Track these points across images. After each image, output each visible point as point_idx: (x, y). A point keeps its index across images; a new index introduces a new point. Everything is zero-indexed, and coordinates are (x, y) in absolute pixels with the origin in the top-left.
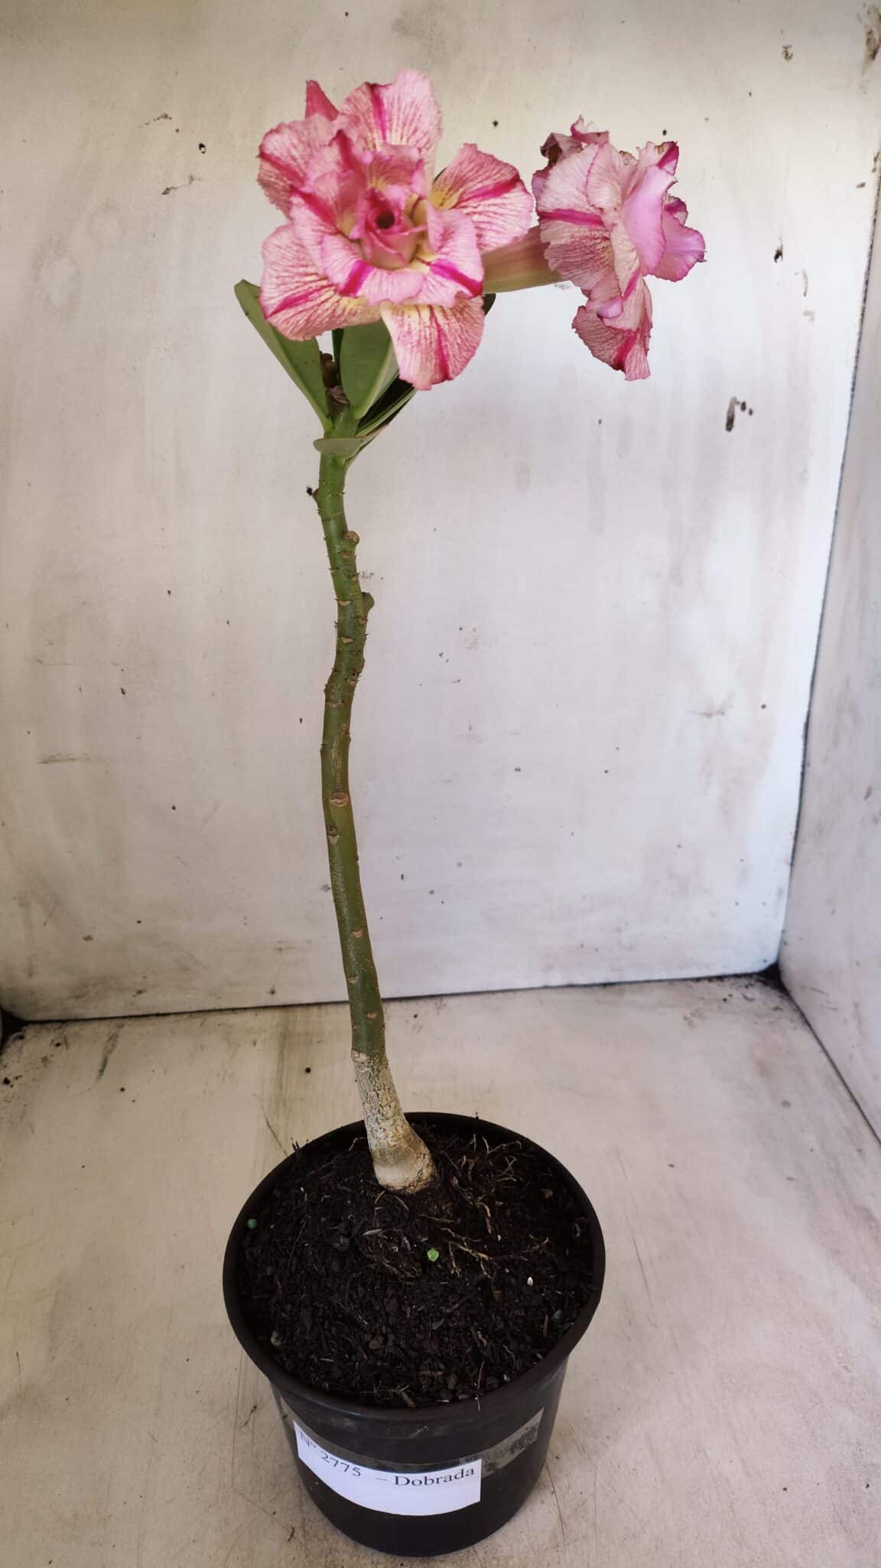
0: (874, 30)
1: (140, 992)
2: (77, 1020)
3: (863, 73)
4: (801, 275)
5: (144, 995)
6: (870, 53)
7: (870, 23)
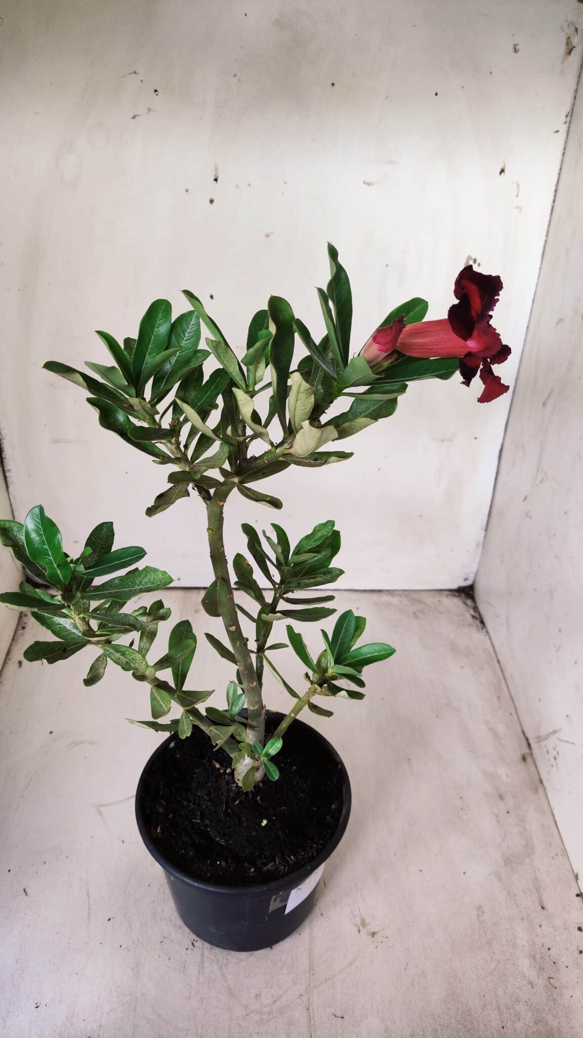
0: (571, 36)
3: (562, 63)
4: (516, 185)
6: (568, 51)
7: (569, 32)
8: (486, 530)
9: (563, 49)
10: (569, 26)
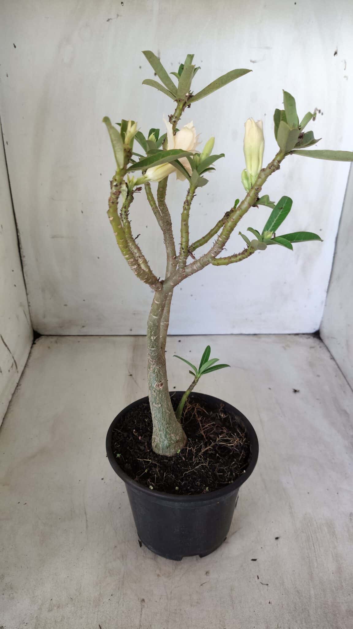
1: (83, 327)
4: (344, 62)
5: (84, 328)
8: (327, 292)
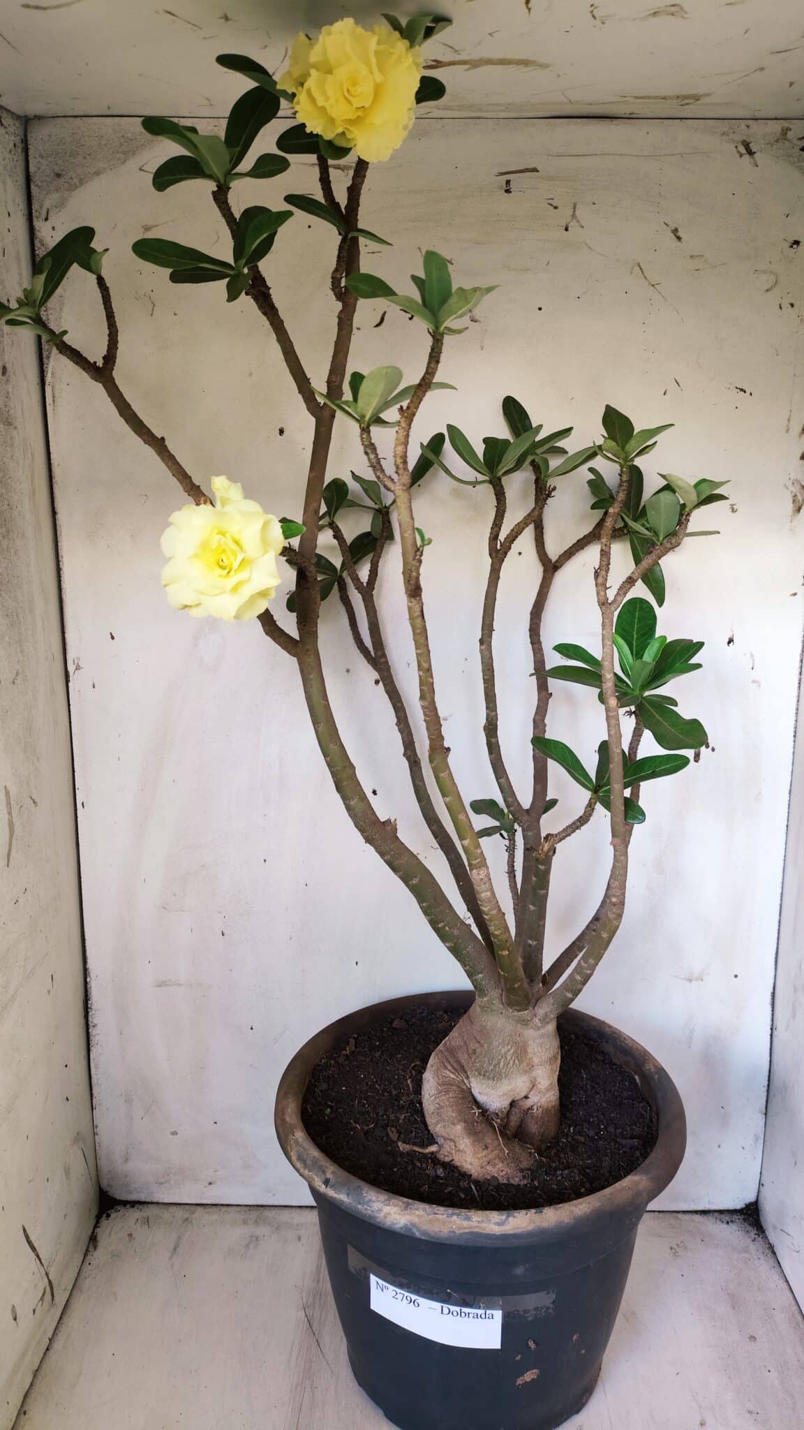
0: (798, 493)
1: (210, 1184)
2: (158, 1203)
3: (791, 522)
4: (749, 655)
5: (213, 1186)
6: (795, 509)
7: (793, 489)
8: (766, 1114)
9: (790, 507)
10: (793, 484)
